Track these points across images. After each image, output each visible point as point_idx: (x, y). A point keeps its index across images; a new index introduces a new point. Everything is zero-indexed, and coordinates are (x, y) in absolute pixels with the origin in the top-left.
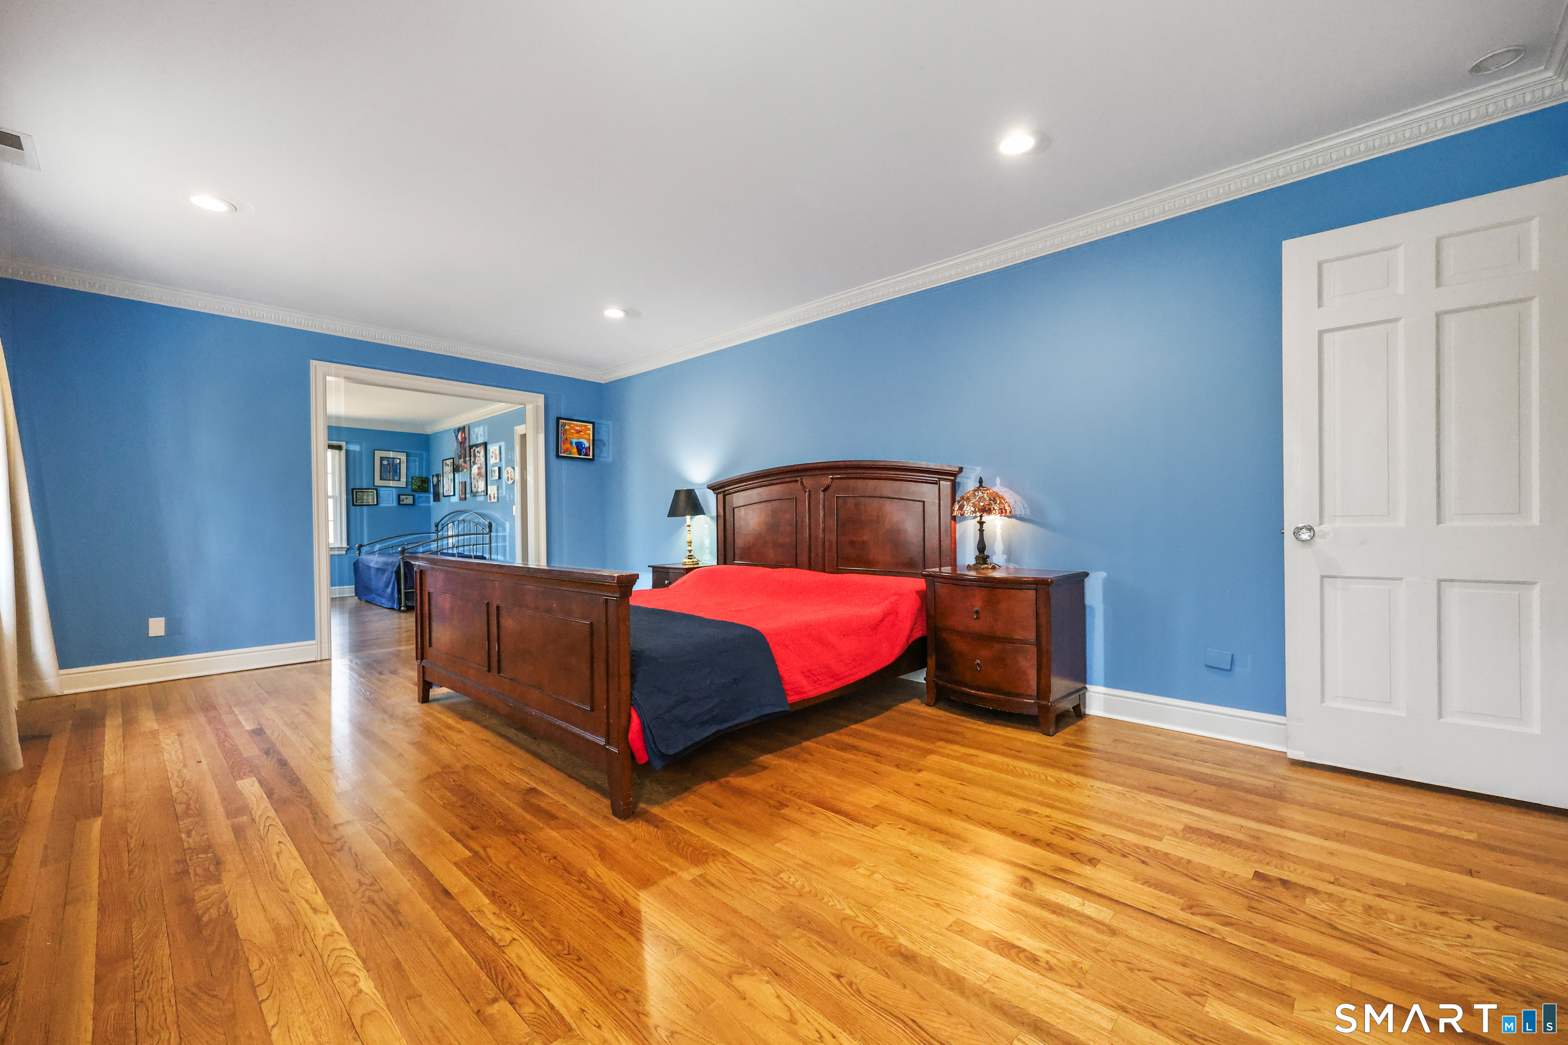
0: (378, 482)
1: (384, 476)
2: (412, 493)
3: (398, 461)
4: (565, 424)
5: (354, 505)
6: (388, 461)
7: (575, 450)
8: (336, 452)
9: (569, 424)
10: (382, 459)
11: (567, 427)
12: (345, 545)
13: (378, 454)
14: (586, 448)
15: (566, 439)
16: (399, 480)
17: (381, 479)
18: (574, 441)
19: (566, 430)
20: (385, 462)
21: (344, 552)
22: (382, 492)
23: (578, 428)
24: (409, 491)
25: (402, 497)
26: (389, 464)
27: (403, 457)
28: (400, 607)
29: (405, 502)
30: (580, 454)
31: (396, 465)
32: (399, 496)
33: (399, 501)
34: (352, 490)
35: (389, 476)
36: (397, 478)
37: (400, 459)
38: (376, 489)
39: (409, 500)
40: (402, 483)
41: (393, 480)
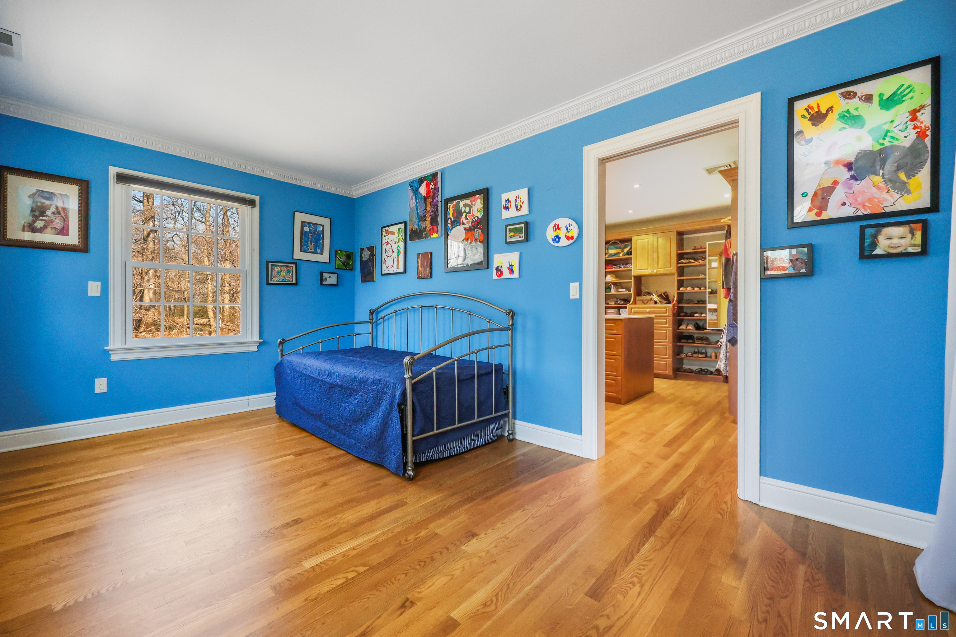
0: (298, 255)
1: (305, 247)
2: (337, 271)
3: (321, 229)
5: (268, 284)
6: (309, 227)
8: (248, 208)
10: (303, 224)
12: (256, 338)
13: (299, 217)
16: (322, 253)
17: (301, 250)
20: (306, 229)
21: (255, 349)
22: (303, 268)
24: (332, 268)
25: (324, 275)
26: (310, 232)
27: (326, 222)
28: (405, 470)
29: (329, 281)
31: (318, 233)
32: (321, 273)
33: (321, 280)
34: (267, 262)
35: (311, 247)
36: (319, 251)
37: (323, 226)
38: (296, 263)
39: (332, 280)
40: (325, 257)
41: (316, 253)
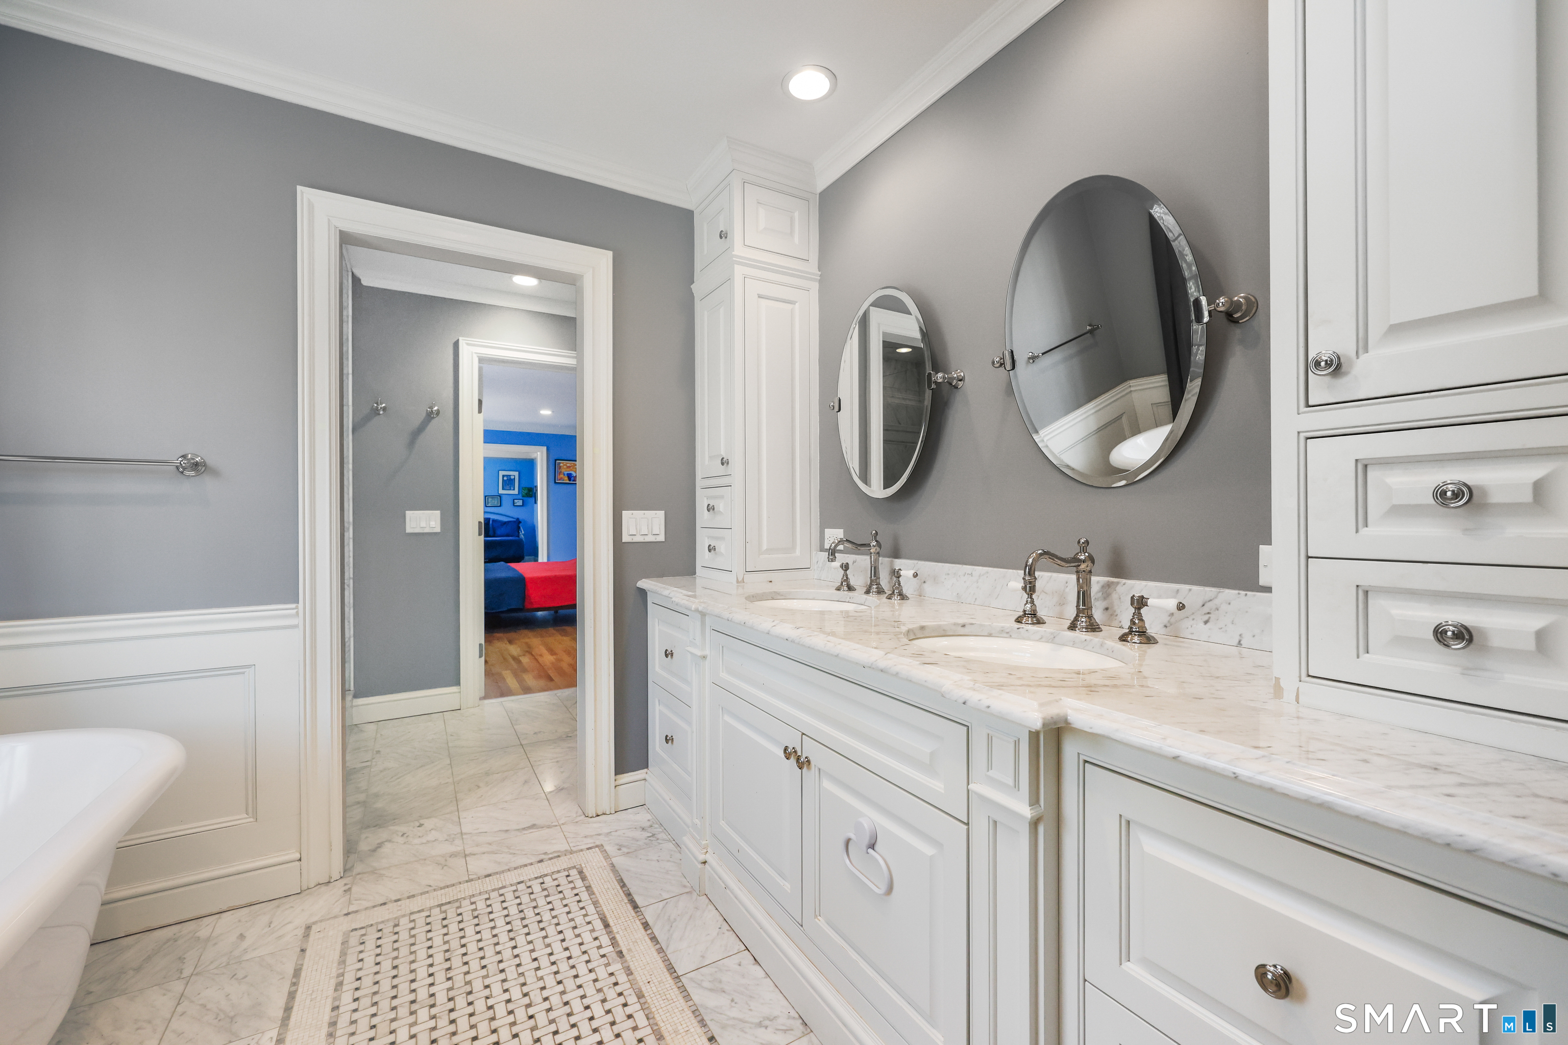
0: (501, 491)
1: (505, 487)
2: (522, 498)
3: (513, 477)
4: (560, 463)
6: (507, 477)
7: (566, 478)
9: (563, 463)
10: (503, 476)
11: (561, 465)
13: (502, 473)
14: (574, 477)
15: (561, 472)
16: (514, 490)
17: (503, 489)
18: (566, 473)
19: (560, 467)
20: (505, 478)
22: (504, 498)
23: (568, 465)
24: (520, 497)
25: (515, 500)
26: (507, 479)
29: (517, 504)
30: (570, 481)
31: (512, 480)
32: (514, 500)
33: (514, 503)
34: (486, 496)
35: (508, 487)
36: (512, 488)
37: (514, 476)
38: (500, 496)
39: (520, 503)
40: (516, 492)
41: (510, 490)
